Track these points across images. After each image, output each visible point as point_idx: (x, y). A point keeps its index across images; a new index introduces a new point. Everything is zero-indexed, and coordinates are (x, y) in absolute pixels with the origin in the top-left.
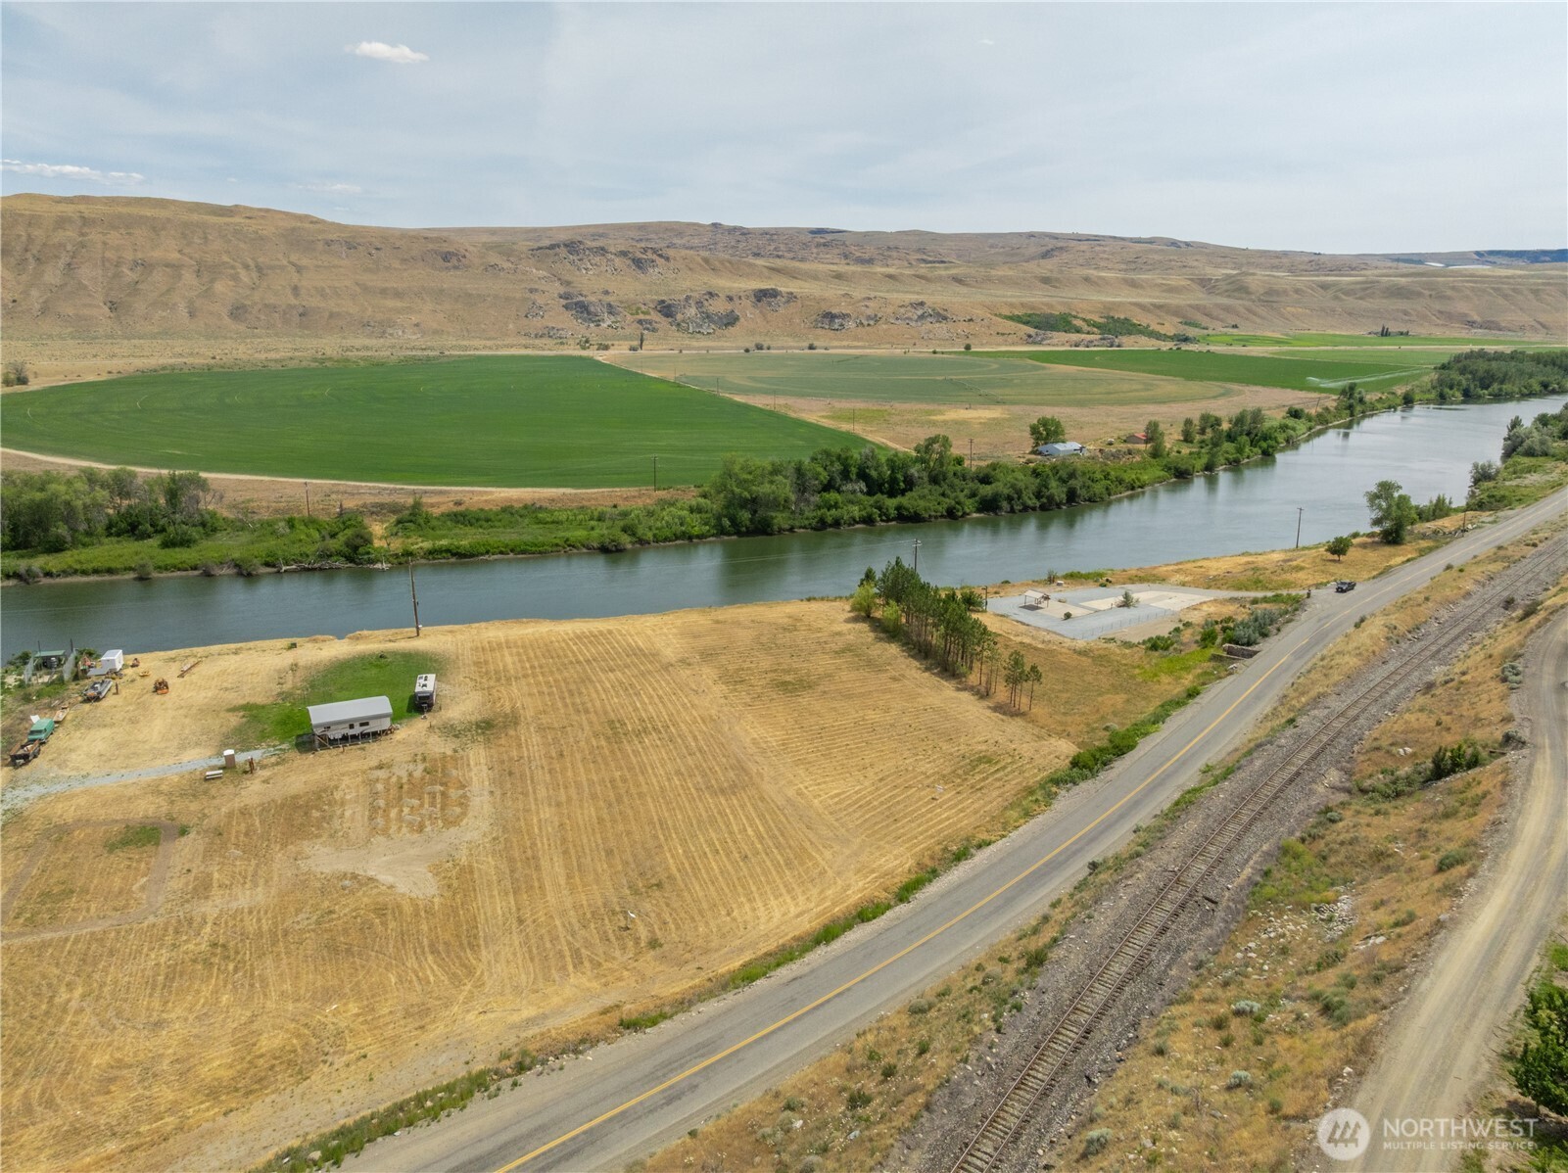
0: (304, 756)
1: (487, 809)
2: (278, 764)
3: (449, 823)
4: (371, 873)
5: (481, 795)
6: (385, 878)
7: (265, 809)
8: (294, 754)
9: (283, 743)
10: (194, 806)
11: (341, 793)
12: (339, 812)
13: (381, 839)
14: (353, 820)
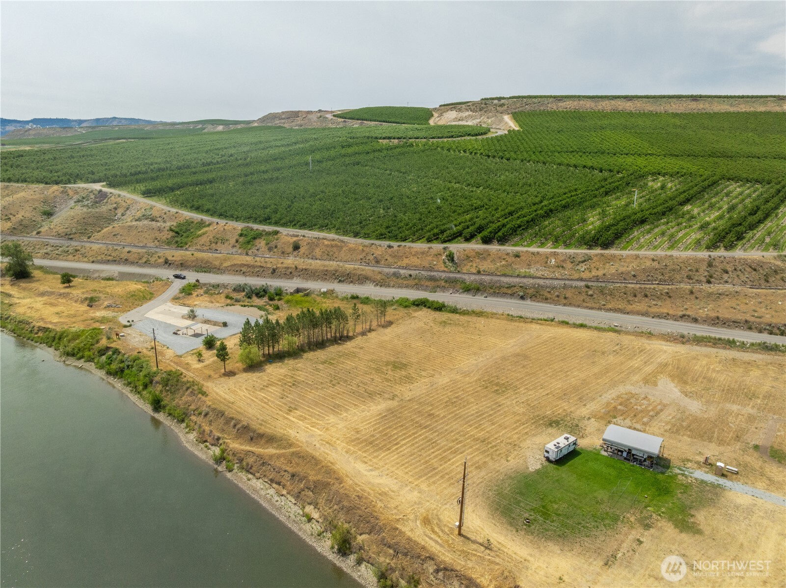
0: (669, 457)
1: (610, 392)
2: (688, 460)
3: (633, 395)
4: (679, 394)
5: (605, 397)
6: (676, 390)
7: (710, 440)
8: (675, 462)
9: (677, 475)
10: (748, 459)
11: (666, 428)
12: (674, 420)
13: (665, 402)
14: (670, 414)
